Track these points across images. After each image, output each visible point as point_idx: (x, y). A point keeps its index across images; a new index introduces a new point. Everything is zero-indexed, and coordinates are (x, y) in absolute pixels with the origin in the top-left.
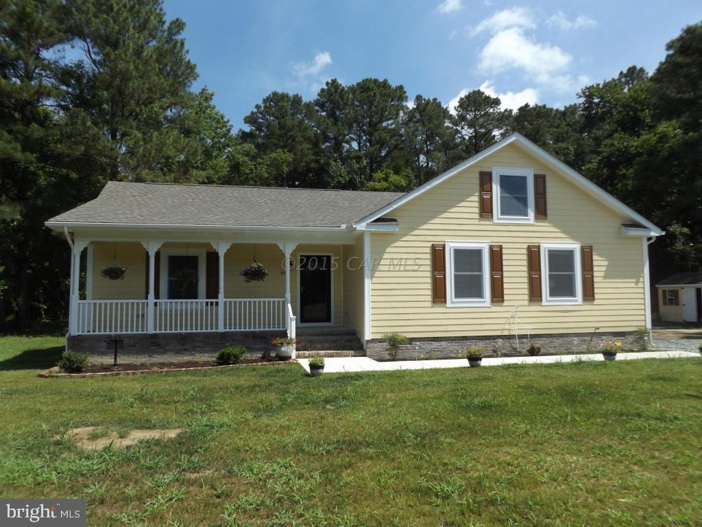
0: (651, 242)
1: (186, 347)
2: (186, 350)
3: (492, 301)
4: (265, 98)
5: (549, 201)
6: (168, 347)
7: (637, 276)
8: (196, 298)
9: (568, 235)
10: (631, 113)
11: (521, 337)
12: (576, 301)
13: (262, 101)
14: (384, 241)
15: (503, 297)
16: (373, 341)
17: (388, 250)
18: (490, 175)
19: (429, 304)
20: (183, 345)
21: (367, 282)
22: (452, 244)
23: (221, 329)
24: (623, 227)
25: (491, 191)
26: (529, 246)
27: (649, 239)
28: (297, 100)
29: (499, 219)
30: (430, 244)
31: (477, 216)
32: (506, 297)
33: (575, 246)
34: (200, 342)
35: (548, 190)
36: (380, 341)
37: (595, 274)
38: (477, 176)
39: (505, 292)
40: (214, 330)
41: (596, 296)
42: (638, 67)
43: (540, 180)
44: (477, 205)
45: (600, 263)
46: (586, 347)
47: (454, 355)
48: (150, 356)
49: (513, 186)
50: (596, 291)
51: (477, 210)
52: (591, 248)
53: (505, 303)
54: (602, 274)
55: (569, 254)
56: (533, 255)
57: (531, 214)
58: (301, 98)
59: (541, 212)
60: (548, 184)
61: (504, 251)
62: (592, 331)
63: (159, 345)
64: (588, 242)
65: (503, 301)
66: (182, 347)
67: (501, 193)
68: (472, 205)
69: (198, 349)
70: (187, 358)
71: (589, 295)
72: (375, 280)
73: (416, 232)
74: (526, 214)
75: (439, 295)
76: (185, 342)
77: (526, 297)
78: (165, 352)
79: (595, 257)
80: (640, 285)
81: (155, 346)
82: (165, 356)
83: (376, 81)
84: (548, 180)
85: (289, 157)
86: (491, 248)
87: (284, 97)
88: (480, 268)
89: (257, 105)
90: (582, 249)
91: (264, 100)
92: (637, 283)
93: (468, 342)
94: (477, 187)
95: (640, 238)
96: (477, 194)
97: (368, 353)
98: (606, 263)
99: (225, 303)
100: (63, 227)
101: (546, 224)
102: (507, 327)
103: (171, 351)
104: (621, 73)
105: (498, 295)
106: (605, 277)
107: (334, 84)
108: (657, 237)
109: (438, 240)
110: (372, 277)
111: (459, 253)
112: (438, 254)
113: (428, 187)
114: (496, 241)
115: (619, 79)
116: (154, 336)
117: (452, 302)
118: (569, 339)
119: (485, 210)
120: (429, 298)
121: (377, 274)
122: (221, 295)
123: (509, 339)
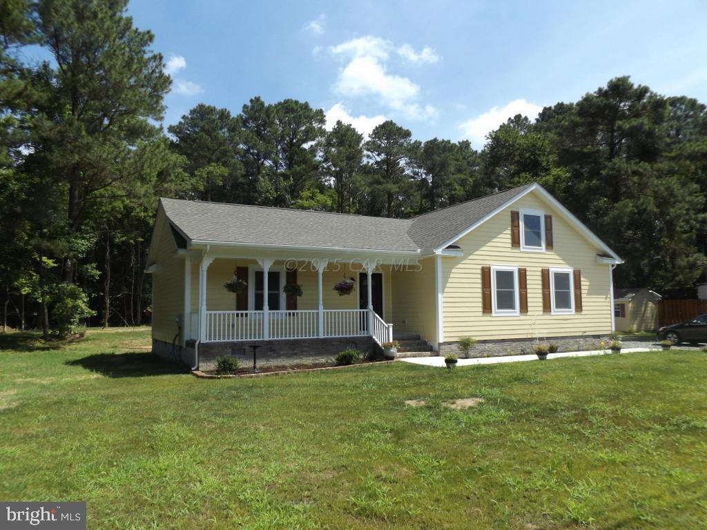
0: (614, 267)
1: (295, 352)
2: (295, 354)
3: (521, 312)
4: (192, 109)
5: (554, 235)
6: (281, 353)
7: (606, 293)
8: (296, 309)
9: (565, 261)
10: (532, 157)
11: (541, 339)
12: (571, 311)
13: (189, 112)
14: (451, 263)
15: (527, 308)
16: (445, 343)
17: (454, 271)
18: (517, 214)
19: (481, 314)
20: (293, 350)
21: (440, 296)
22: (496, 267)
23: (321, 336)
24: (598, 257)
25: (519, 226)
26: (542, 270)
27: (613, 266)
28: (224, 115)
29: (524, 248)
30: (480, 267)
31: (510, 245)
32: (529, 309)
33: (568, 270)
34: (307, 347)
35: (553, 227)
36: (450, 343)
37: (583, 292)
38: (509, 214)
39: (529, 304)
40: (315, 337)
41: (584, 308)
42: (523, 116)
43: (548, 219)
44: (509, 236)
45: (585, 283)
46: (577, 346)
47: (496, 354)
48: (268, 360)
49: (532, 222)
50: (583, 304)
51: (510, 241)
52: (579, 272)
53: (529, 313)
54: (586, 292)
55: (567, 275)
56: (545, 274)
57: (543, 244)
58: (229, 113)
59: (550, 245)
60: (553, 222)
61: (528, 273)
62: (580, 334)
63: (274, 351)
64: (579, 267)
65: (527, 311)
66: (292, 352)
67: (525, 228)
68: (506, 236)
69: (305, 353)
70: (296, 361)
71: (579, 307)
72: (445, 295)
73: (471, 257)
74: (540, 245)
75: (487, 308)
76: (294, 348)
77: (541, 309)
78: (279, 356)
79: (582, 279)
80: (608, 300)
81: (271, 351)
82: (279, 360)
83: (296, 102)
84: (553, 219)
85: (225, 171)
86: (520, 270)
87: (211, 110)
88: (512, 286)
89: (184, 116)
90: (574, 272)
91: (191, 111)
92: (606, 298)
93: (506, 344)
94: (510, 223)
95: (607, 265)
96: (510, 228)
97: (441, 354)
98: (588, 283)
99: (324, 313)
100: (206, 246)
101: (553, 253)
102: (530, 331)
103: (283, 355)
104: (510, 119)
105: (524, 308)
106: (588, 294)
107: (257, 102)
108: (618, 265)
109: (486, 263)
110: (443, 292)
111: (499, 274)
112: (486, 273)
113: (479, 225)
114: (523, 265)
115: (508, 124)
116: (270, 342)
117: (496, 313)
118: (567, 340)
119: (515, 242)
120: (481, 309)
121: (446, 290)
122: (321, 307)
123: (531, 341)
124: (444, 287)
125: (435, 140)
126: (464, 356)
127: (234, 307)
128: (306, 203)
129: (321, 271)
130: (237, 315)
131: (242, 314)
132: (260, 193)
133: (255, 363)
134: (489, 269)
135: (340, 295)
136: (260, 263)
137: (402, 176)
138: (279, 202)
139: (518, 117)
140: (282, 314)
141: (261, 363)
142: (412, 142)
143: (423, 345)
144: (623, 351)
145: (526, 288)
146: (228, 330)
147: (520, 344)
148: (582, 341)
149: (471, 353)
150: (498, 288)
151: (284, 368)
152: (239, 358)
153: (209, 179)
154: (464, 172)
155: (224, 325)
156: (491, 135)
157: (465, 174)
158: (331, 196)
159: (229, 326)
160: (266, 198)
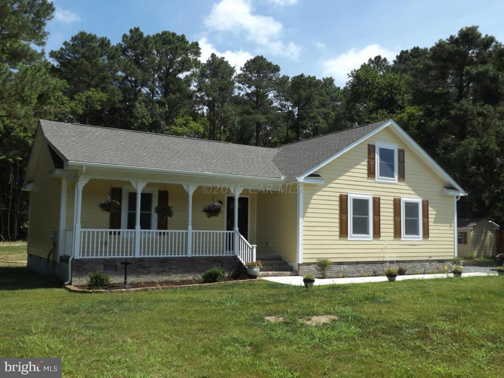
0: (458, 199)
1: (165, 269)
2: (164, 271)
3: (374, 237)
4: (74, 36)
5: (406, 168)
6: (151, 269)
7: (450, 222)
8: (166, 229)
9: (415, 192)
10: (389, 95)
11: (391, 262)
12: (419, 238)
13: (70, 39)
14: (312, 190)
15: (380, 234)
16: (304, 264)
17: (314, 197)
18: (374, 147)
19: (338, 238)
20: (163, 267)
21: (301, 220)
22: (352, 195)
23: (190, 255)
24: (445, 190)
25: (374, 159)
26: (394, 199)
27: (457, 197)
28: (104, 43)
29: (378, 179)
30: (338, 195)
31: (366, 176)
32: (382, 234)
33: (418, 200)
34: (175, 265)
35: (406, 160)
36: (308, 264)
37: (430, 220)
38: (366, 147)
39: (382, 230)
40: (184, 256)
41: (430, 235)
42: (383, 58)
43: (401, 153)
44: (366, 167)
45: (432, 212)
46: (423, 270)
47: (351, 275)
48: (138, 276)
49: (387, 155)
50: (430, 231)
51: (366, 172)
52: (427, 202)
53: (381, 238)
54: (433, 220)
55: (416, 204)
56: (397, 203)
57: (396, 176)
58: (109, 41)
59: (402, 176)
60: (406, 156)
61: (381, 202)
62: (426, 258)
63: (144, 267)
64: (427, 198)
65: (380, 236)
66: (161, 269)
67: (380, 160)
68: (363, 167)
69: (173, 271)
70: (165, 278)
71: (426, 234)
72: (306, 219)
73: (331, 185)
74: (393, 176)
75: (343, 233)
76: (164, 265)
77: (392, 235)
78: (149, 273)
79: (430, 208)
80: (452, 228)
81: (141, 268)
82: (149, 276)
83: (174, 34)
84: (406, 153)
85: (104, 96)
86: (374, 198)
87: (92, 38)
88: (367, 213)
89: (66, 42)
90: (423, 202)
91: (72, 38)
92: (450, 227)
93: (360, 266)
94: (366, 155)
95: (452, 197)
96: (366, 160)
97: (300, 274)
98: (435, 213)
99: (193, 233)
100: (82, 166)
101: (404, 184)
102: (382, 255)
103: (152, 272)
104: (370, 59)
105: (377, 234)
106: (434, 222)
107: (136, 32)
108: (462, 197)
109: (344, 191)
110: (304, 217)
111: (356, 201)
112: (343, 200)
113: (338, 155)
114: (377, 194)
115: (369, 65)
116: (141, 260)
117: (351, 237)
118: (415, 264)
119: (371, 173)
120: (338, 234)
121: (307, 215)
122: (190, 227)
123: (383, 263)
124: (305, 212)
125: (302, 75)
126: (321, 276)
127: (108, 225)
128: (180, 130)
129: (191, 194)
130: (111, 233)
131: (115, 233)
132: (137, 118)
133: (126, 279)
134: (347, 196)
135: (208, 217)
136: (134, 184)
137: (270, 108)
138: (154, 128)
139: (378, 58)
140: (153, 233)
141: (131, 279)
142: (281, 76)
143: (285, 266)
144: (464, 275)
145: (379, 215)
146: (101, 247)
147: (372, 266)
148: (427, 265)
149: (328, 274)
150: (354, 214)
151: (153, 284)
152: (111, 274)
153: (88, 103)
154: (328, 107)
155: (97, 242)
156: (352, 74)
157: (328, 109)
158: (203, 124)
159: (102, 243)
160: (142, 123)
